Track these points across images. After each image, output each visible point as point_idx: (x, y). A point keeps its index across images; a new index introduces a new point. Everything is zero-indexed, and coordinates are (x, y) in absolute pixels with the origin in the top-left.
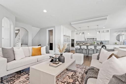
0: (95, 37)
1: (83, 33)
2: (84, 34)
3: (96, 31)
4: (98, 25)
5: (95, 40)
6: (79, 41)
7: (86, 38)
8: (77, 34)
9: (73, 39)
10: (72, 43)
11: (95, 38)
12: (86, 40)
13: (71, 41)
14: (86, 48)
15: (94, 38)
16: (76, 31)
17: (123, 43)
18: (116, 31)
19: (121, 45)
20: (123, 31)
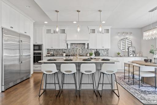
0: (88, 41)
1: (63, 31)
2: (64, 33)
3: (88, 28)
4: (100, 11)
5: (86, 46)
6: (55, 50)
7: (69, 43)
8: (49, 31)
9: (39, 43)
10: (34, 54)
11: (86, 44)
12: (69, 47)
13: (34, 50)
14: (75, 71)
15: (84, 44)
16: (46, 24)
17: (128, 54)
18: (119, 33)
19: (125, 56)
20: (127, 33)
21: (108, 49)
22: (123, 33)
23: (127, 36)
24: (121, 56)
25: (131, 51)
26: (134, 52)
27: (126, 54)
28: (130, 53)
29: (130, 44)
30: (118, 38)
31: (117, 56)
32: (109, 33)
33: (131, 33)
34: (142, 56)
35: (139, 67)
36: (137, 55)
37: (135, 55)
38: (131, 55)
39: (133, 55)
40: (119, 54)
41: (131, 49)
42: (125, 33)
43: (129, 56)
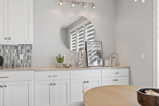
19: (77, 66)
20: (83, 4)
21: (31, 46)
22: (73, 2)
24: (66, 67)
27: (82, 60)
33: (93, 5)
34: (117, 65)
36: (107, 63)
37: (101, 63)
38: (92, 62)
39: (99, 62)
40: (60, 60)
41: (92, 48)
42: (78, 4)
43: (89, 65)
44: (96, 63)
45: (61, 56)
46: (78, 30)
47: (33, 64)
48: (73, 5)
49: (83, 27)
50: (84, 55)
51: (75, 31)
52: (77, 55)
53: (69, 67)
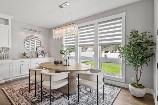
17: (36, 54)
18: (25, 29)
19: (33, 57)
20: (36, 31)
21: (8, 48)
22: (31, 30)
23: (36, 35)
24: (27, 57)
25: (40, 52)
26: (42, 52)
27: (35, 54)
28: (39, 53)
29: (39, 44)
30: (24, 35)
31: (23, 58)
32: (8, 25)
33: (40, 32)
35: (50, 76)
36: (46, 55)
37: (44, 56)
38: (39, 55)
39: (42, 55)
40: (24, 54)
41: (40, 49)
42: (33, 30)
43: (38, 56)
44: (41, 56)
45: (25, 53)
46: (30, 39)
47: (9, 57)
48: (31, 31)
49: (33, 38)
50: (36, 52)
51: (28, 40)
52: (32, 52)
53: (29, 58)
